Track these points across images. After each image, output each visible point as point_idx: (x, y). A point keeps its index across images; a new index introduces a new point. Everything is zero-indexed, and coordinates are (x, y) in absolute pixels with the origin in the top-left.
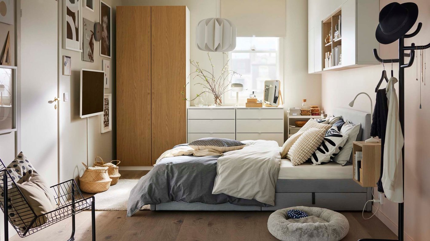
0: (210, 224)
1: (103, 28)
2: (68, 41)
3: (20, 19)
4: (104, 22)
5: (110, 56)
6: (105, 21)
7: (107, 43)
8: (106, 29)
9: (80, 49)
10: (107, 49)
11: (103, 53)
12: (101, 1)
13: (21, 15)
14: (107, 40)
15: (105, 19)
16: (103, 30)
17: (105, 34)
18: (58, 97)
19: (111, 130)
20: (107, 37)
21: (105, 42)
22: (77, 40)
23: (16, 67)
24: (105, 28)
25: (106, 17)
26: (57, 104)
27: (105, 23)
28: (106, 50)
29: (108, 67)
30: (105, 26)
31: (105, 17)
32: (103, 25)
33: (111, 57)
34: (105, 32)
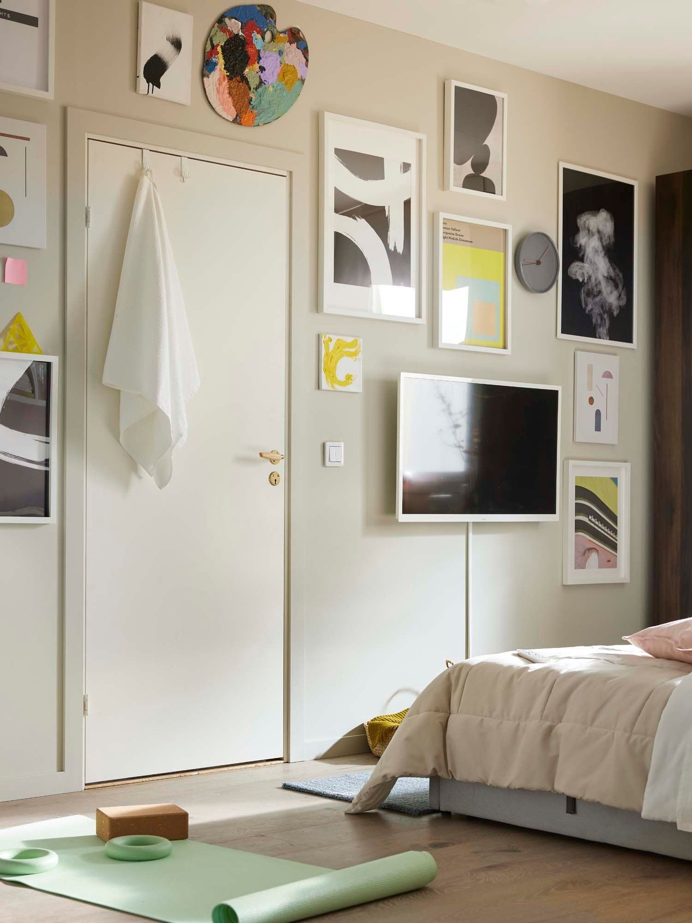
12: (565, 166)
13: (88, 222)
18: (288, 451)
26: (281, 472)
33: (634, 346)
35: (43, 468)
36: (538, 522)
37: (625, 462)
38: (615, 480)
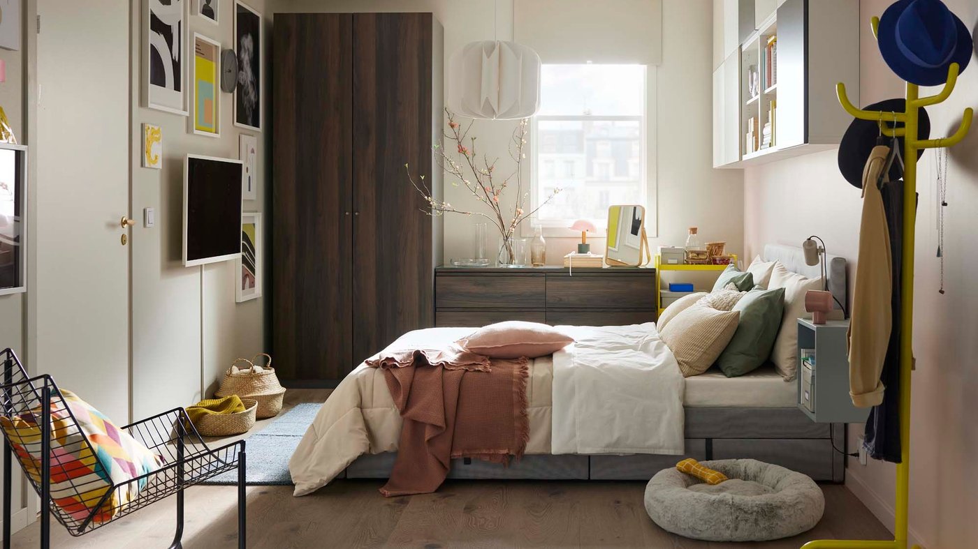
0: (469, 509)
1: (240, 62)
2: (153, 89)
3: (36, 38)
4: (243, 50)
5: (257, 126)
6: (246, 48)
7: (252, 97)
8: (249, 65)
9: (185, 109)
10: (251, 109)
11: (241, 118)
12: (237, 1)
13: (38, 28)
14: (250, 89)
15: (248, 42)
16: (241, 68)
17: (247, 76)
18: (130, 217)
19: (261, 295)
20: (252, 83)
21: (247, 94)
22: (177, 88)
23: (26, 146)
24: (247, 64)
25: (250, 37)
26: (127, 234)
27: (245, 52)
28: (249, 113)
29: (253, 151)
30: (246, 58)
31: (247, 37)
32: (243, 56)
33: (261, 129)
34: (246, 72)
35: (12, 243)
36: (226, 261)
37: (257, 212)
38: (254, 224)
